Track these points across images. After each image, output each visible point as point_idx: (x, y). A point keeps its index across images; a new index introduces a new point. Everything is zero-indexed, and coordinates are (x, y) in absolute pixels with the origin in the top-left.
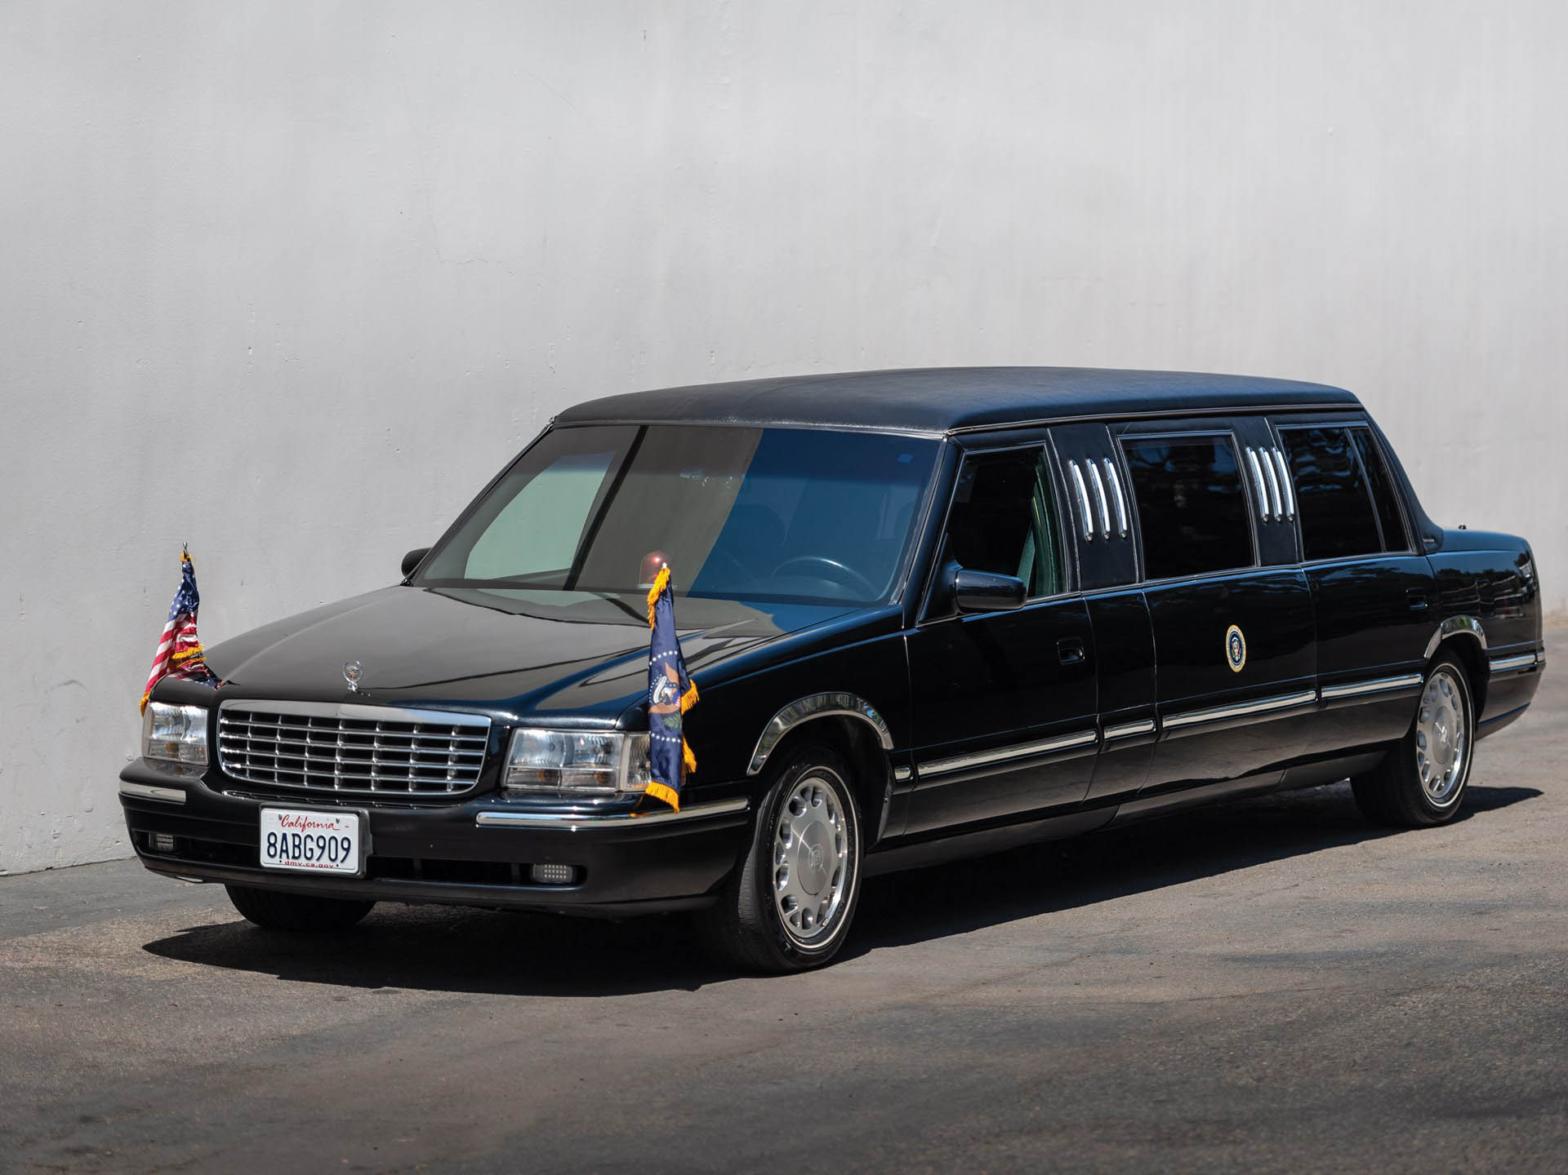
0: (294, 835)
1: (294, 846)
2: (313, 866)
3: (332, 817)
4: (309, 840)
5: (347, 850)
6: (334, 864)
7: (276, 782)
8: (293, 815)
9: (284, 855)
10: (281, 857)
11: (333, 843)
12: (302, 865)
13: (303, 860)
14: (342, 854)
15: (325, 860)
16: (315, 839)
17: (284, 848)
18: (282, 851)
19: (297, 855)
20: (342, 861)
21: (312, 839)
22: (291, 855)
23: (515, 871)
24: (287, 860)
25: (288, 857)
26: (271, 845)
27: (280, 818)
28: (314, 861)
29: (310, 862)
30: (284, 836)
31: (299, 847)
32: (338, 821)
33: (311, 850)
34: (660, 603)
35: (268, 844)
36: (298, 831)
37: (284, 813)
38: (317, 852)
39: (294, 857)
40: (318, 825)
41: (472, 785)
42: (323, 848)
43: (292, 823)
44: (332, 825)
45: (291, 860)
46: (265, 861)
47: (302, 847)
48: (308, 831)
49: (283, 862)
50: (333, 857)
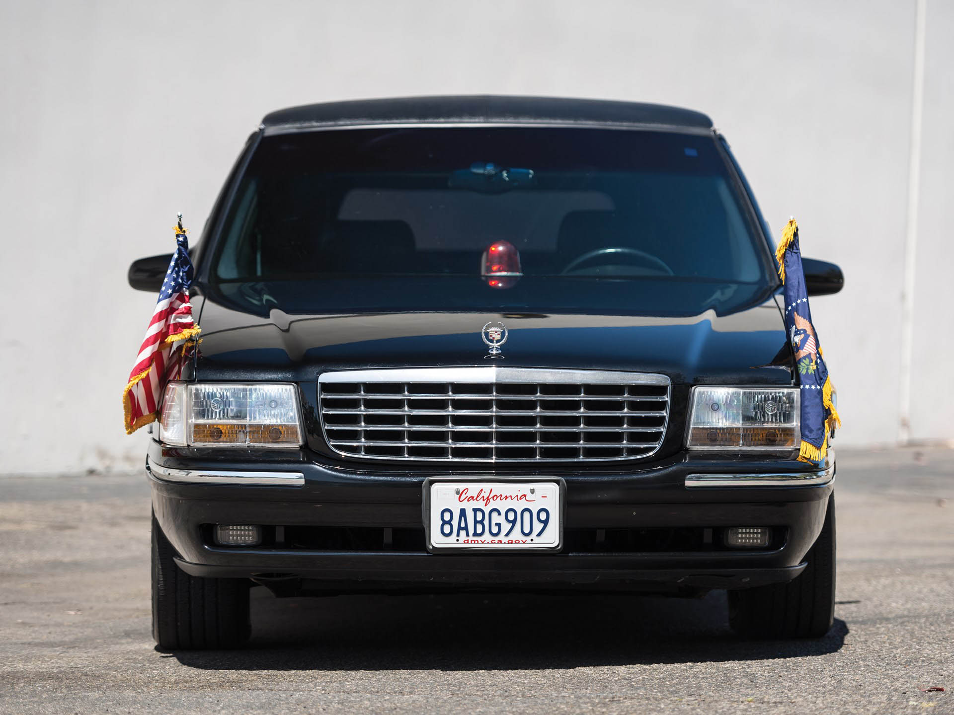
0: (475, 510)
1: (476, 522)
2: (500, 542)
3: (525, 488)
4: (494, 514)
5: (546, 522)
6: (528, 539)
7: (406, 458)
8: (473, 488)
9: (463, 533)
10: (458, 535)
11: (527, 515)
12: (487, 542)
13: (487, 537)
14: (538, 527)
15: (516, 535)
16: (503, 513)
17: (463, 525)
18: (460, 528)
19: (479, 531)
20: (539, 535)
21: (499, 514)
22: (471, 531)
23: (708, 537)
24: (466, 538)
25: (468, 535)
26: (444, 523)
27: (457, 493)
28: (501, 537)
29: (497, 539)
30: (463, 512)
31: (482, 522)
32: (533, 491)
33: (498, 525)
34: (788, 255)
35: (442, 522)
36: (480, 504)
37: (461, 486)
38: (506, 527)
39: (475, 534)
40: (506, 497)
41: (656, 447)
42: (514, 522)
43: (473, 497)
44: (525, 496)
45: (471, 538)
46: (437, 540)
47: (486, 522)
48: (493, 505)
49: (461, 541)
50: (527, 530)
